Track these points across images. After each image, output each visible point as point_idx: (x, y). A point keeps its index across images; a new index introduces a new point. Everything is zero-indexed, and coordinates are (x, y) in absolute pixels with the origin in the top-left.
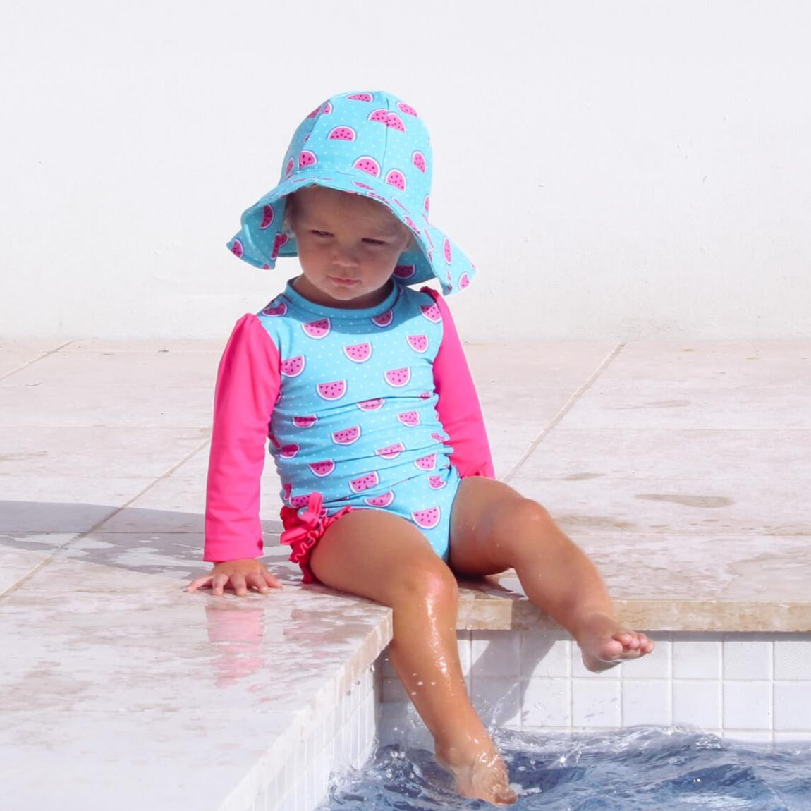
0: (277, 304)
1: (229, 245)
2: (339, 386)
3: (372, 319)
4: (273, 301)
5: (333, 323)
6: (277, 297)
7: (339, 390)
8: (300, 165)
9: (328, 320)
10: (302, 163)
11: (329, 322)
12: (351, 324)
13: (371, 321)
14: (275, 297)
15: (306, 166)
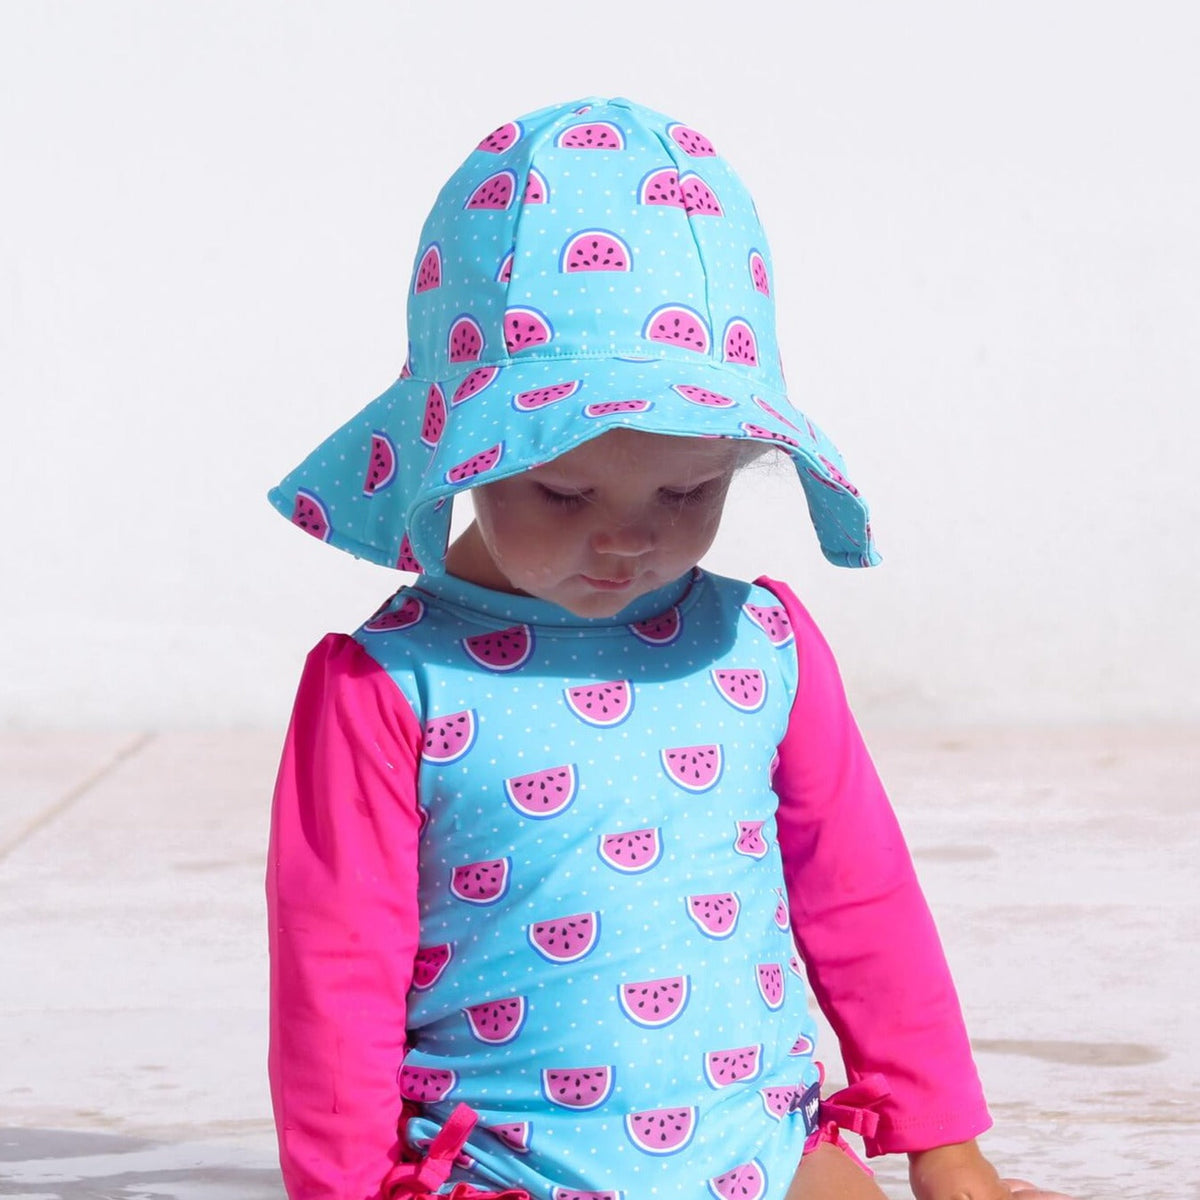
0: (398, 604)
1: (275, 496)
2: (558, 782)
3: (631, 626)
4: (389, 601)
5: (537, 634)
6: (399, 592)
7: (559, 789)
8: (509, 344)
9: (526, 626)
10: (513, 340)
11: (528, 633)
12: (581, 635)
13: (630, 629)
14: (395, 592)
15: (530, 347)
